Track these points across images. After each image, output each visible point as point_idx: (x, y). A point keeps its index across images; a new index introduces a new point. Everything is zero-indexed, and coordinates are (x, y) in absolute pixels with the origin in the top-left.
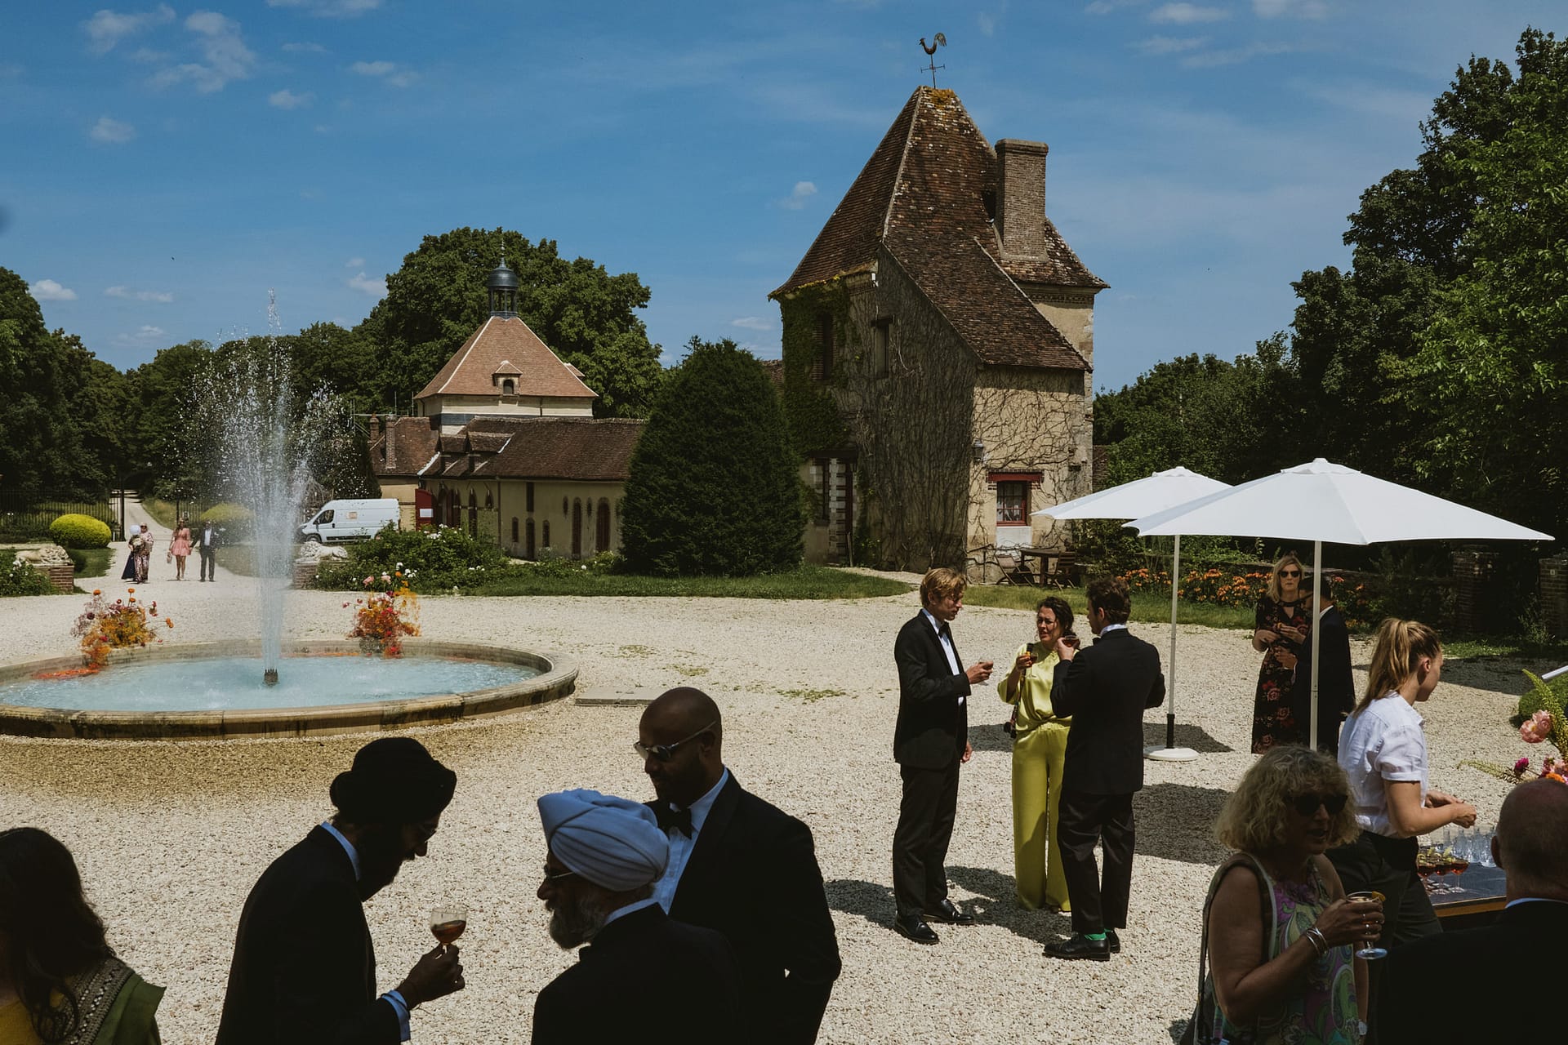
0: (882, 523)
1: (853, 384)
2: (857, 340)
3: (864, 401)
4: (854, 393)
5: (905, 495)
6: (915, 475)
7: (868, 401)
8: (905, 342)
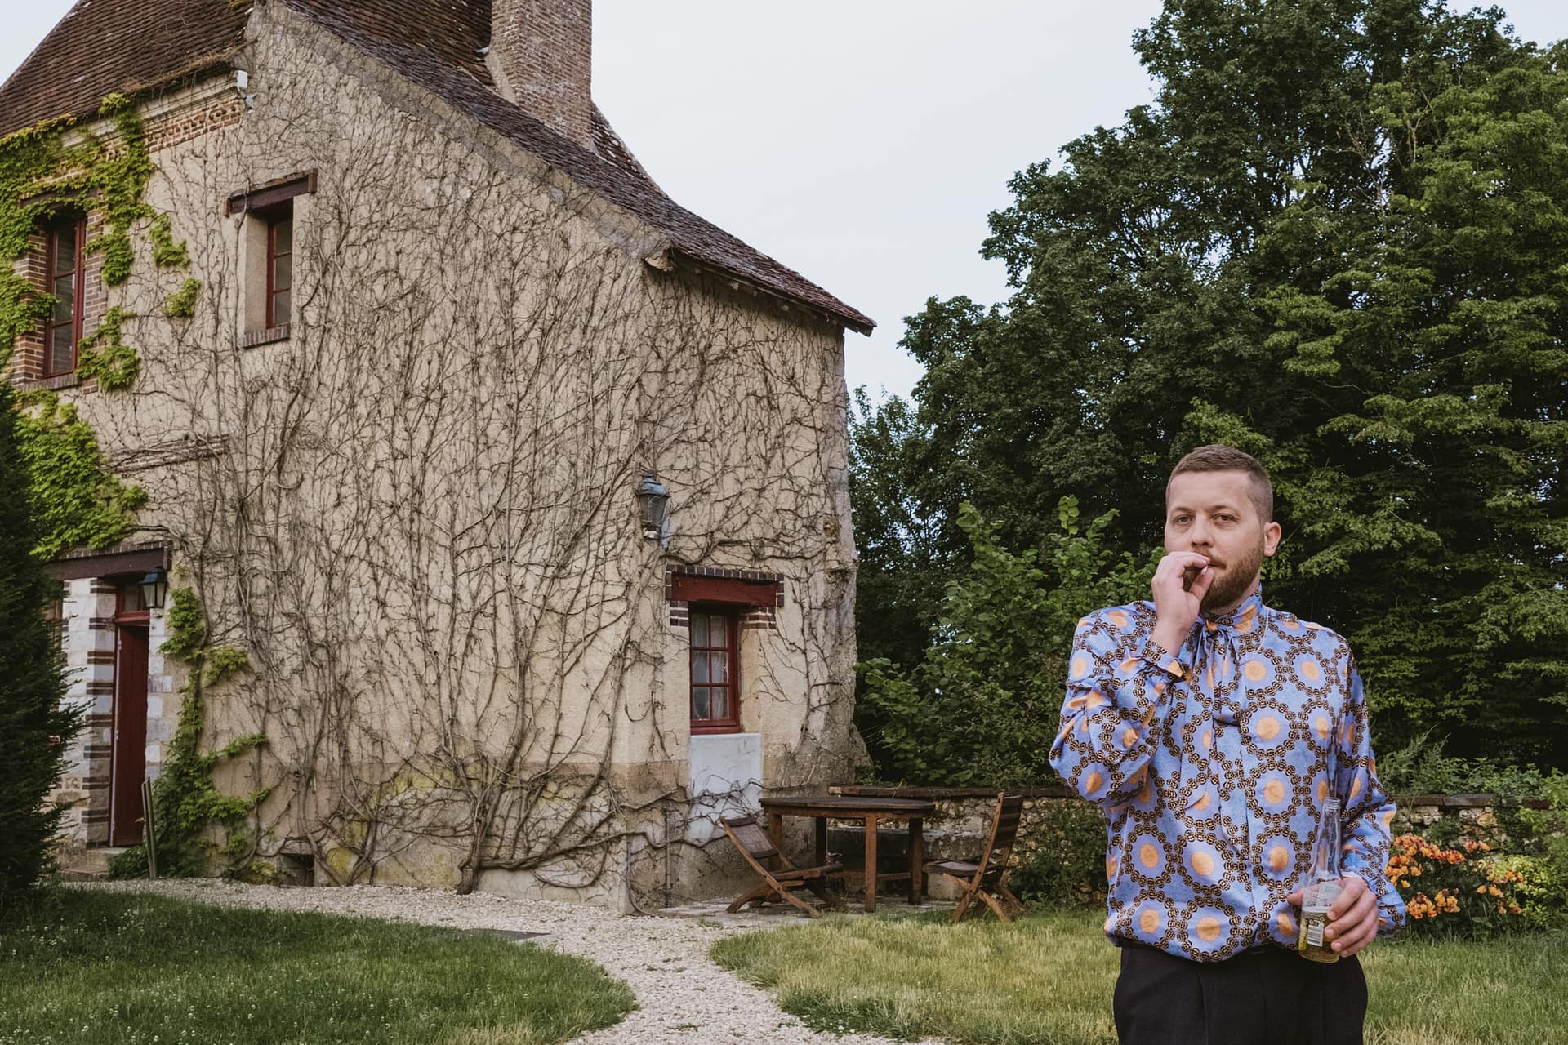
0: (262, 744)
1: (154, 375)
2: (171, 258)
3: (197, 413)
4: (157, 399)
5: (354, 660)
6: (393, 599)
7: (210, 412)
8: (352, 236)
